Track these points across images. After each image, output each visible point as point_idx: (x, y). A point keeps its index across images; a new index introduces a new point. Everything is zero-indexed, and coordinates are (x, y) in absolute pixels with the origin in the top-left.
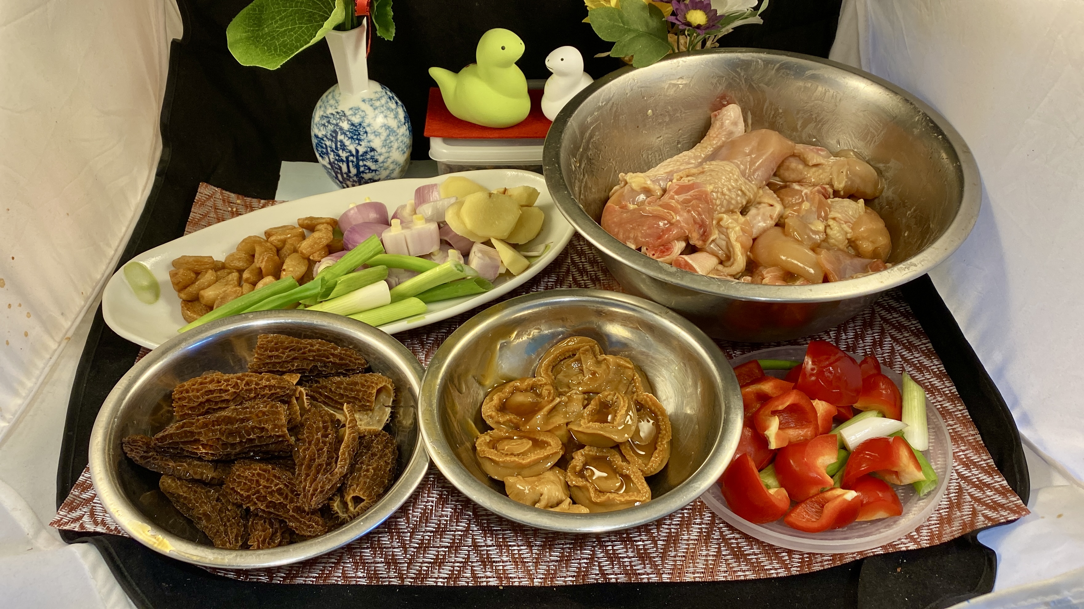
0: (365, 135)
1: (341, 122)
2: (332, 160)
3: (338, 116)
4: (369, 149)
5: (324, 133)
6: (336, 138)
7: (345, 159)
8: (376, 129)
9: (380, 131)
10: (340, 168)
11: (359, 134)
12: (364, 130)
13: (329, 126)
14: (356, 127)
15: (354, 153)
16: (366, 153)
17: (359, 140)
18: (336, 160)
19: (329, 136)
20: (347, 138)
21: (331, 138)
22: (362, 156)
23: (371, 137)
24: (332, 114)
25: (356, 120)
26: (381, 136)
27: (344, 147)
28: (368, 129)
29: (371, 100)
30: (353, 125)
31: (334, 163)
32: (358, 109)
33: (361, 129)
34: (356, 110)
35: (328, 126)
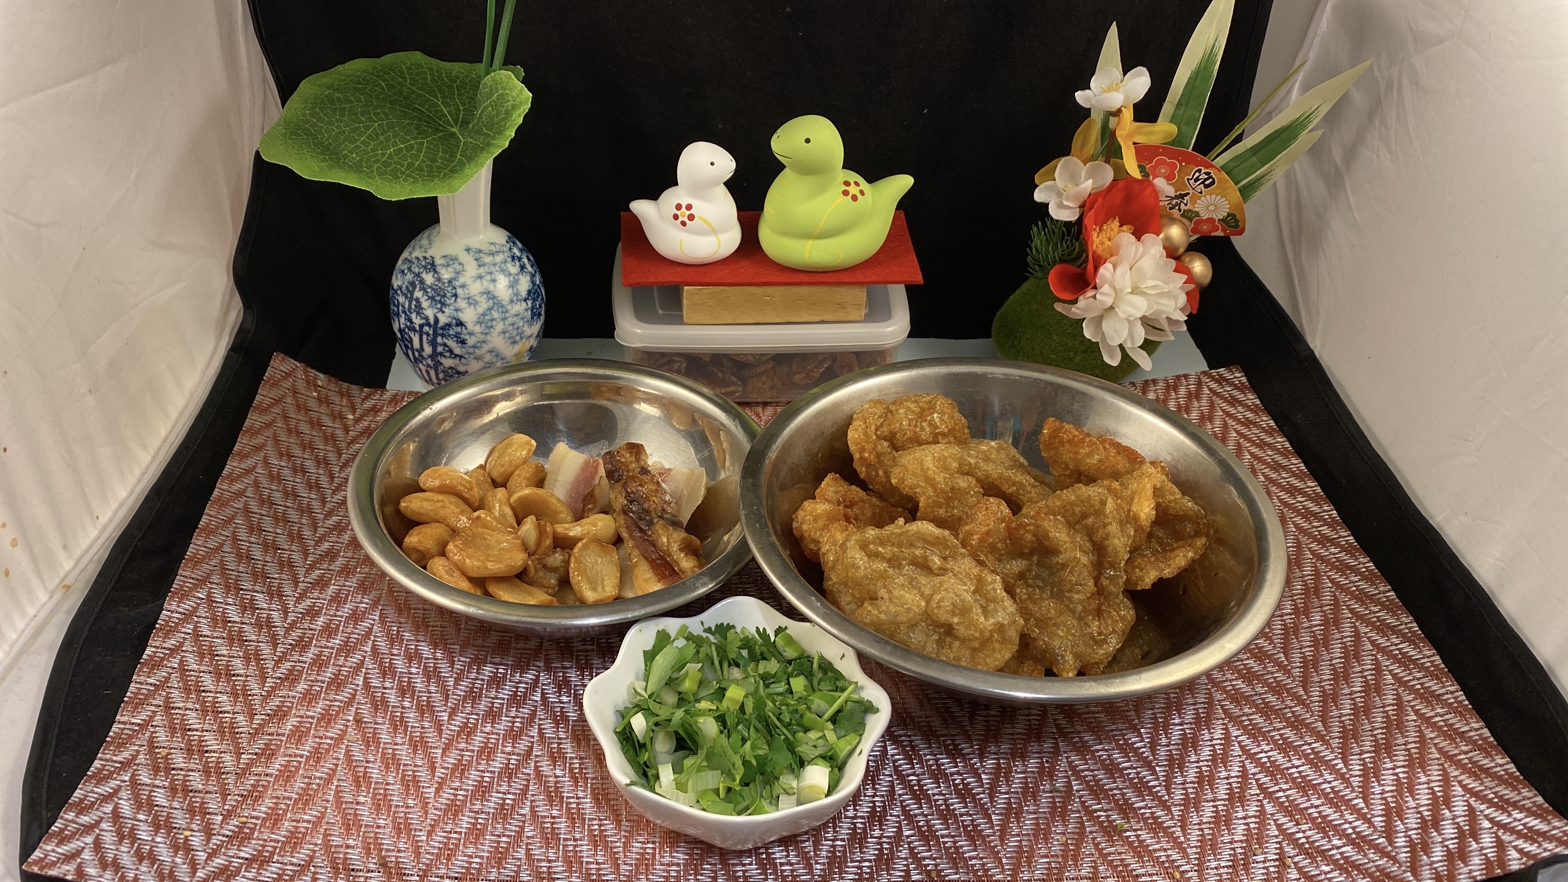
0: (454, 298)
1: (425, 273)
3: (424, 264)
4: (455, 322)
7: (418, 328)
8: (472, 294)
9: (478, 298)
11: (445, 296)
12: (454, 291)
13: (410, 275)
14: (444, 284)
15: (432, 321)
16: (449, 325)
17: (443, 304)
19: (404, 289)
20: (426, 298)
21: (406, 292)
22: (442, 329)
23: (462, 303)
25: (447, 274)
26: (478, 308)
27: (419, 310)
28: (460, 291)
29: (480, 252)
30: (439, 279)
33: (449, 289)
34: (452, 260)
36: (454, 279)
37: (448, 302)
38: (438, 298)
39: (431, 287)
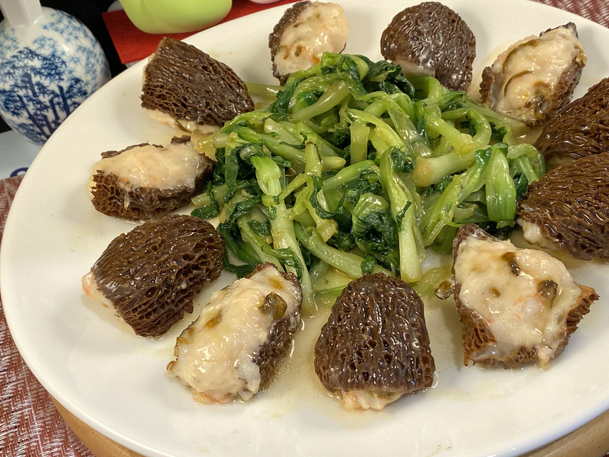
0: (64, 66)
1: (30, 62)
2: (32, 112)
3: (23, 56)
4: (73, 82)
5: (12, 82)
6: (30, 82)
7: (48, 104)
8: (72, 55)
9: (77, 55)
10: (45, 117)
11: (57, 67)
12: (61, 60)
13: (16, 71)
14: (50, 60)
15: (58, 91)
16: (71, 87)
17: (59, 74)
18: (38, 109)
19: (20, 83)
20: (43, 78)
21: (24, 84)
22: (68, 92)
23: (71, 65)
24: (14, 56)
25: (46, 52)
26: (81, 61)
27: (43, 89)
28: (64, 58)
29: (53, 24)
30: (45, 59)
31: (36, 114)
32: (43, 39)
33: (57, 60)
34: (41, 41)
35: (14, 73)
36: (55, 51)
37: (62, 70)
38: (53, 72)
39: (43, 68)
